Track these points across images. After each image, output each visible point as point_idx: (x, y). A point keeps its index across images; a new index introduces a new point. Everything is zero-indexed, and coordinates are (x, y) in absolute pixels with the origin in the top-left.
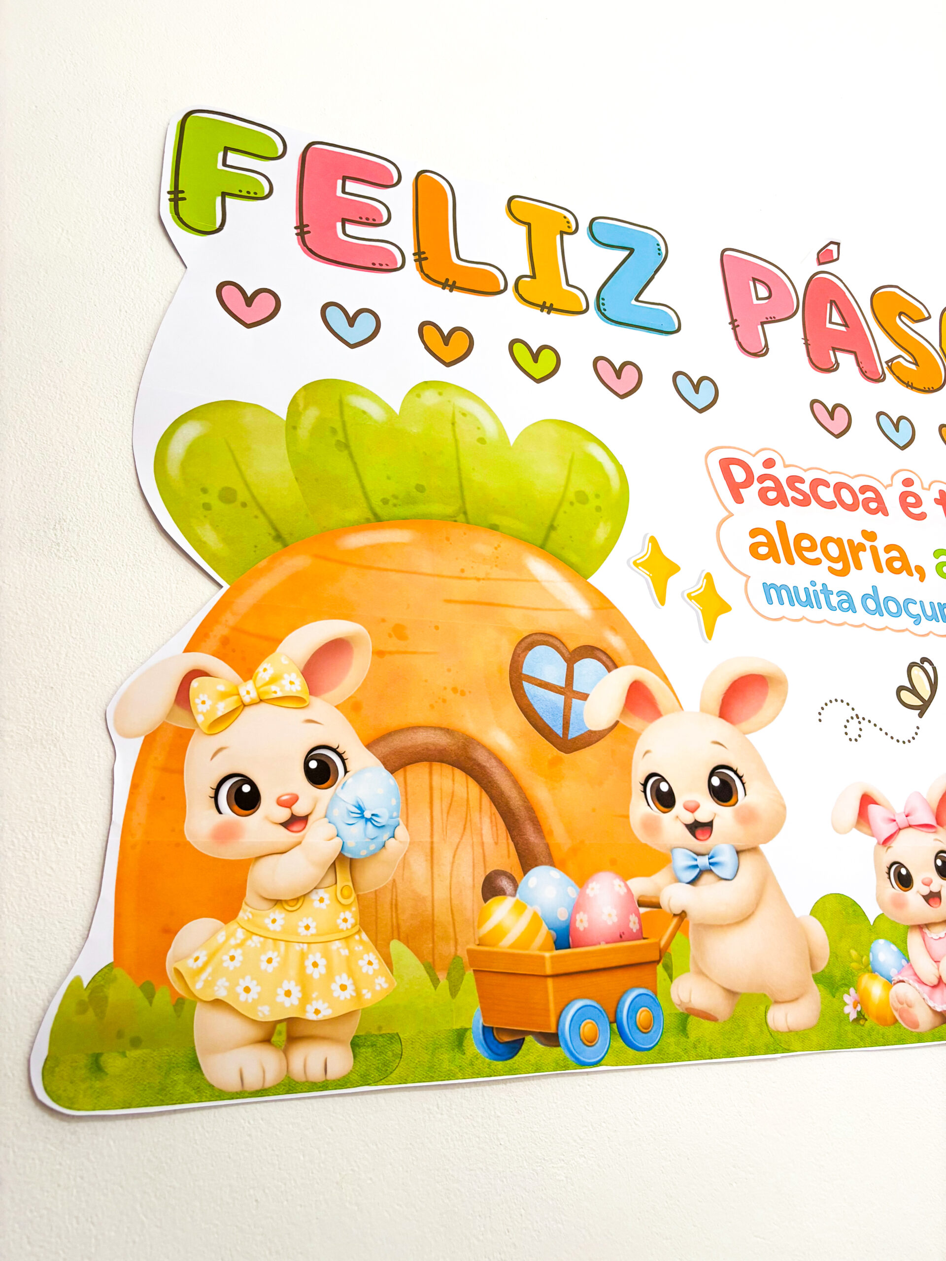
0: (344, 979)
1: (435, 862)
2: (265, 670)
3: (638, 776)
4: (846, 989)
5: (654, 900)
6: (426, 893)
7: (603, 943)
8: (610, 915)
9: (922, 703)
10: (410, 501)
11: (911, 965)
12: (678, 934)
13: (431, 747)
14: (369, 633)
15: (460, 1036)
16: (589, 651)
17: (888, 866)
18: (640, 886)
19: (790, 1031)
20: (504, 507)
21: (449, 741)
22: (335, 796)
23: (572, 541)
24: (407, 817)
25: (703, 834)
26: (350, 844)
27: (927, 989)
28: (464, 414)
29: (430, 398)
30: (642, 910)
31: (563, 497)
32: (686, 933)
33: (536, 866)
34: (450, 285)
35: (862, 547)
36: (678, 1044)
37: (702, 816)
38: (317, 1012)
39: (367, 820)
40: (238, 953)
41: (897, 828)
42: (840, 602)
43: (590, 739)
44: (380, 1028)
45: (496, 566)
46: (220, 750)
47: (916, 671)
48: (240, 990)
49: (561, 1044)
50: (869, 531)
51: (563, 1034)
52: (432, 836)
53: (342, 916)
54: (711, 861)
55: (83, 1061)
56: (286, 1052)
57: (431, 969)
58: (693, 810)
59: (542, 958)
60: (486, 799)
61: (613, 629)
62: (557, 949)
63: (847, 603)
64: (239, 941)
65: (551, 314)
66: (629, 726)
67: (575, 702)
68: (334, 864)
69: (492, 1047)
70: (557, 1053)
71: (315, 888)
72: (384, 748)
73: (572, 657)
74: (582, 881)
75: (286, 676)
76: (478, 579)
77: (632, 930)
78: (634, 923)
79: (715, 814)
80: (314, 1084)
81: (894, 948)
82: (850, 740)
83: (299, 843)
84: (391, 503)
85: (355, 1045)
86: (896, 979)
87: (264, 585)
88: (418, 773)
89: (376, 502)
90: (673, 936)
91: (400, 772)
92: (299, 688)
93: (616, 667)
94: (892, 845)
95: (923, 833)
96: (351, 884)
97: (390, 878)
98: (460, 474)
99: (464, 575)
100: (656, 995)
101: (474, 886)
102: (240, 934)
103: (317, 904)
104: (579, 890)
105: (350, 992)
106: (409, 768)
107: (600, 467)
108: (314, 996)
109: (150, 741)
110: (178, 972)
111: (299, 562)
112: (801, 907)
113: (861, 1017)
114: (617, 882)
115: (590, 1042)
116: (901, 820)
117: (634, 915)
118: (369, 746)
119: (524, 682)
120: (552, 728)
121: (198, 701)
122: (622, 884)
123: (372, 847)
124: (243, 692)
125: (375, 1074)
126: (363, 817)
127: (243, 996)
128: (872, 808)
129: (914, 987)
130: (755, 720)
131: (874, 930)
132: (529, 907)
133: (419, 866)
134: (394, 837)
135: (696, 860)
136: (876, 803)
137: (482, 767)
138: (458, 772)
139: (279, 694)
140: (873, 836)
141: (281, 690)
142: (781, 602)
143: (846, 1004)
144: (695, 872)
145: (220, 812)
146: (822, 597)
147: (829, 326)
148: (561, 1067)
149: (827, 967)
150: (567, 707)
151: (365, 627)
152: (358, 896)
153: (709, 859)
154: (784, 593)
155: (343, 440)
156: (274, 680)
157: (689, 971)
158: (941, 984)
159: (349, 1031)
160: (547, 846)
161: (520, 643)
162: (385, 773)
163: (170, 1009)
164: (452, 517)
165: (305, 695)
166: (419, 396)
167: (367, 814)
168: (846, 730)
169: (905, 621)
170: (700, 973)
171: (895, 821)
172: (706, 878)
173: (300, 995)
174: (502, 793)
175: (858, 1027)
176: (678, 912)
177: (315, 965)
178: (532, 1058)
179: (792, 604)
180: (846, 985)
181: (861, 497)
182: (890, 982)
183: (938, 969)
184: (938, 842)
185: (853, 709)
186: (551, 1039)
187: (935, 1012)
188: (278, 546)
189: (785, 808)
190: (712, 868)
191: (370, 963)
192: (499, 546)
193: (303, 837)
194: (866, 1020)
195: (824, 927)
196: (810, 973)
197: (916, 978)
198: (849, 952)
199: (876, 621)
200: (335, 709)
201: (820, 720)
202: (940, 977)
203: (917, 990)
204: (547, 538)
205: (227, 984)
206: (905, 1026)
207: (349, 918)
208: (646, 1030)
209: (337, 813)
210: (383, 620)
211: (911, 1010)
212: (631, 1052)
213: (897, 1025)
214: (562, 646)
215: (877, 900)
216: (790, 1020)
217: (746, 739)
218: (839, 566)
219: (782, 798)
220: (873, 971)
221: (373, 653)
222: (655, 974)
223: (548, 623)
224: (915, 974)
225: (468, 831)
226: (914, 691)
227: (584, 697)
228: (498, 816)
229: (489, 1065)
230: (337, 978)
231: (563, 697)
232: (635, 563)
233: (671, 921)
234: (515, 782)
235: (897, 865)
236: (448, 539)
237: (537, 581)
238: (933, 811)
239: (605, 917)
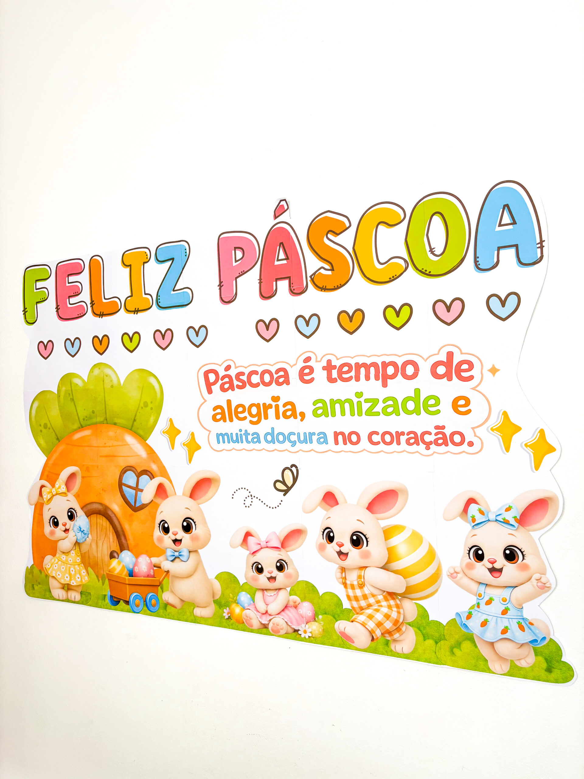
0: (78, 576)
1: (98, 546)
2: (57, 486)
3: (158, 521)
4: (225, 607)
5: (159, 565)
6: (96, 554)
7: (142, 577)
8: (145, 569)
9: (287, 489)
10: (90, 418)
11: (255, 604)
12: (166, 578)
13: (97, 509)
14: (80, 470)
15: (105, 596)
16: (145, 472)
17: (253, 563)
18: (155, 560)
19: (201, 617)
20: (118, 414)
21: (101, 507)
22: (74, 523)
23: (141, 425)
24: (91, 532)
25: (178, 544)
26: (78, 538)
27: (260, 614)
28: (107, 376)
29: (96, 371)
30: (155, 568)
31: (139, 405)
32: (168, 578)
33: (124, 550)
34: (101, 315)
35: (270, 406)
36: (163, 613)
37: (178, 537)
38: (73, 583)
39: (82, 532)
40: (57, 565)
41: (260, 548)
42: (253, 439)
43: (143, 506)
44: (86, 590)
45: (115, 440)
46: (50, 509)
47: (287, 472)
48: (57, 574)
49: (130, 604)
50: (276, 396)
51: (131, 602)
52: (97, 538)
53: (78, 558)
54: (180, 554)
55: (31, 585)
56: (67, 592)
57: (97, 577)
58: (175, 535)
59: (125, 579)
60: (111, 526)
61: (154, 462)
62: (129, 576)
63: (257, 438)
64: (57, 562)
65: (138, 314)
66: (157, 502)
67: (139, 493)
68: (75, 544)
69: (112, 601)
70: (128, 607)
71: (71, 550)
72: (85, 509)
73: (139, 475)
74: (137, 557)
75: (62, 486)
76: (110, 447)
77: (151, 574)
78: (152, 572)
79: (183, 537)
80: (73, 601)
81: (249, 596)
82: (246, 507)
83: (67, 537)
84: (85, 420)
85: (81, 593)
86: (247, 608)
87: (55, 456)
88: (94, 517)
89: (81, 420)
90: (164, 578)
91: (89, 517)
92: (65, 490)
93: (154, 478)
94: (256, 555)
95: (273, 551)
96: (79, 550)
97: (87, 550)
98: (105, 403)
99: (106, 445)
100: (158, 596)
101: (107, 554)
102: (57, 560)
103: (72, 554)
104: (136, 559)
105: (79, 580)
106: (91, 516)
107: (153, 388)
108: (72, 579)
109: (36, 505)
110: (45, 567)
111: (62, 447)
112: (212, 575)
113: (229, 618)
114: (147, 558)
115: (138, 606)
116: (263, 544)
117: (152, 570)
118: (82, 508)
119: (123, 486)
120: (131, 503)
121: (44, 495)
122: (149, 559)
123: (83, 540)
124: (53, 492)
125: (85, 602)
126: (81, 531)
127: (58, 576)
128: (250, 538)
129: (254, 612)
130: (204, 498)
131: (242, 588)
132: (122, 563)
133: (94, 546)
134: (88, 537)
135: (174, 553)
136: (251, 535)
137: (110, 517)
138: (103, 517)
139: (61, 492)
140: (248, 550)
141: (61, 490)
142: (224, 442)
143: (224, 612)
144: (173, 558)
145: (51, 527)
146: (244, 437)
147: (277, 263)
148: (128, 611)
149: (219, 598)
150: (136, 495)
151: (79, 468)
152: (81, 553)
153: (179, 553)
154: (226, 437)
155: (72, 397)
156: (59, 487)
157: (168, 591)
158: (266, 614)
159: (80, 589)
160: (128, 544)
161: (122, 471)
162: (86, 517)
163: (44, 577)
164: (102, 422)
165: (67, 492)
166: (93, 372)
167: (82, 530)
168: (244, 502)
169: (287, 444)
170: (172, 592)
171: (260, 544)
172: (177, 560)
173: (69, 578)
174: (115, 525)
175: (228, 621)
176: (167, 570)
177: (72, 571)
178: (121, 607)
179: (229, 442)
180: (226, 606)
181: (275, 376)
182: (244, 609)
183: (267, 608)
184: (280, 555)
185: (250, 492)
186: (127, 603)
187: (261, 623)
188: (58, 441)
189: (210, 535)
190: (179, 556)
191: (84, 572)
192: (116, 432)
193: (68, 535)
194: (231, 620)
195: (220, 583)
196: (212, 599)
197: (256, 609)
198: (229, 594)
199: (271, 446)
200: (73, 496)
201: (233, 498)
202: (267, 611)
203: (255, 613)
204: (132, 426)
205: (55, 573)
206: (247, 626)
207: (79, 560)
208: (154, 606)
209: (75, 529)
210: (84, 465)
211: (251, 620)
212: (149, 612)
213: (244, 624)
214: (136, 470)
215: (245, 577)
216: (202, 613)
217: (199, 507)
218: (255, 419)
219: (210, 532)
220: (238, 603)
221: (82, 477)
222: (158, 590)
223: (131, 462)
224: (256, 608)
225: (106, 538)
226: (284, 483)
227: (142, 491)
228: (114, 533)
229: (110, 606)
230: (77, 575)
231: (135, 491)
232: (163, 432)
233: (164, 573)
234: (119, 522)
235: (257, 563)
236: (101, 431)
237: (129, 445)
238: (280, 541)
239: (143, 569)
